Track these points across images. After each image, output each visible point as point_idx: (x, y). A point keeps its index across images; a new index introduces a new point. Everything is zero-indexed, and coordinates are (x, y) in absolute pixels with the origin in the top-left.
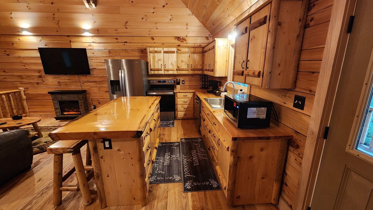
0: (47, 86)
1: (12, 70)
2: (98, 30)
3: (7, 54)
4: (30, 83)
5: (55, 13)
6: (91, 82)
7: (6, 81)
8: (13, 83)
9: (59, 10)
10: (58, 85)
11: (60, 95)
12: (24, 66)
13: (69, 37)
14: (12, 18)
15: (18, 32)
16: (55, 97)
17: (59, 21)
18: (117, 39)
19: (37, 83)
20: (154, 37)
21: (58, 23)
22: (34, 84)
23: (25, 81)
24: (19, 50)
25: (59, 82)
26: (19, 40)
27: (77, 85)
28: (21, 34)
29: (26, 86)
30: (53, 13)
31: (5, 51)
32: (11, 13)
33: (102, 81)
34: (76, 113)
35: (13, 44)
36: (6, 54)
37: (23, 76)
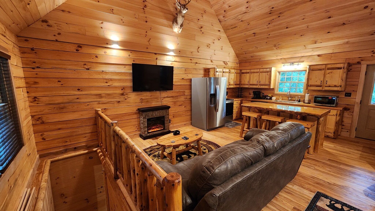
0: (128, 104)
1: (90, 87)
2: (180, 51)
3: (87, 69)
4: (110, 103)
5: (147, 31)
6: (169, 97)
7: (79, 102)
8: (88, 104)
9: (151, 29)
10: (140, 103)
11: (151, 112)
12: (106, 82)
13: (156, 54)
14: (102, 28)
15: (107, 44)
16: (147, 115)
17: (150, 39)
18: (191, 60)
19: (118, 102)
20: (213, 61)
21: (149, 41)
22: (113, 104)
23: (104, 100)
24: (102, 64)
25: (141, 99)
26: (105, 52)
27: (157, 101)
28: (109, 46)
29: (105, 106)
30: (146, 31)
31: (85, 64)
32: (102, 23)
33: (177, 96)
34: (160, 129)
35: (96, 57)
36: (85, 68)
37: (102, 95)
